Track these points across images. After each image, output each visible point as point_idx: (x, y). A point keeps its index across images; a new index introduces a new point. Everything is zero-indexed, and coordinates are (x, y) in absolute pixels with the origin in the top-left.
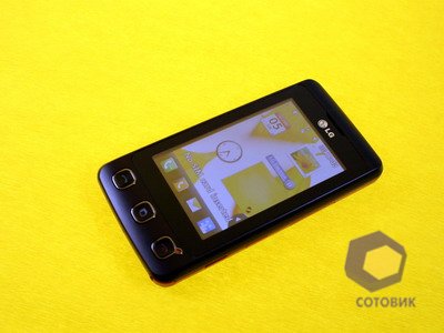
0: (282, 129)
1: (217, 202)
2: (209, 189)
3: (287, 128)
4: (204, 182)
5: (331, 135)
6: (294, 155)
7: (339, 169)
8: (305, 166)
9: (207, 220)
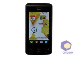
0: (34, 17)
1: (43, 38)
2: (40, 38)
3: (35, 16)
4: (38, 38)
5: (41, 10)
6: (41, 19)
7: (48, 13)
8: (44, 18)
9: (45, 41)
